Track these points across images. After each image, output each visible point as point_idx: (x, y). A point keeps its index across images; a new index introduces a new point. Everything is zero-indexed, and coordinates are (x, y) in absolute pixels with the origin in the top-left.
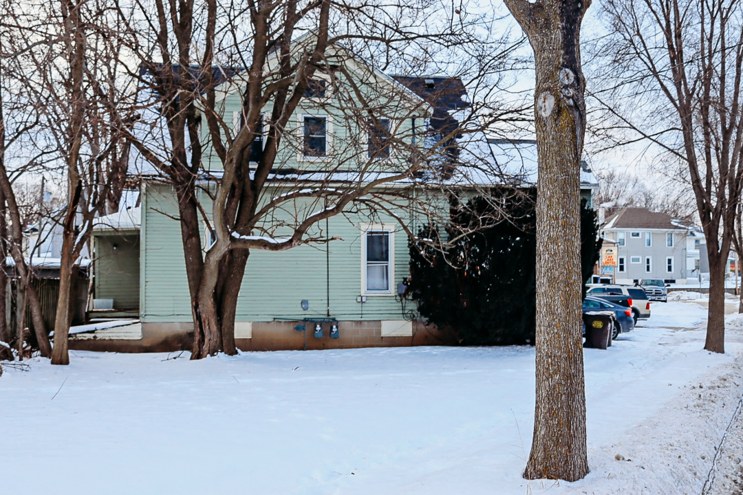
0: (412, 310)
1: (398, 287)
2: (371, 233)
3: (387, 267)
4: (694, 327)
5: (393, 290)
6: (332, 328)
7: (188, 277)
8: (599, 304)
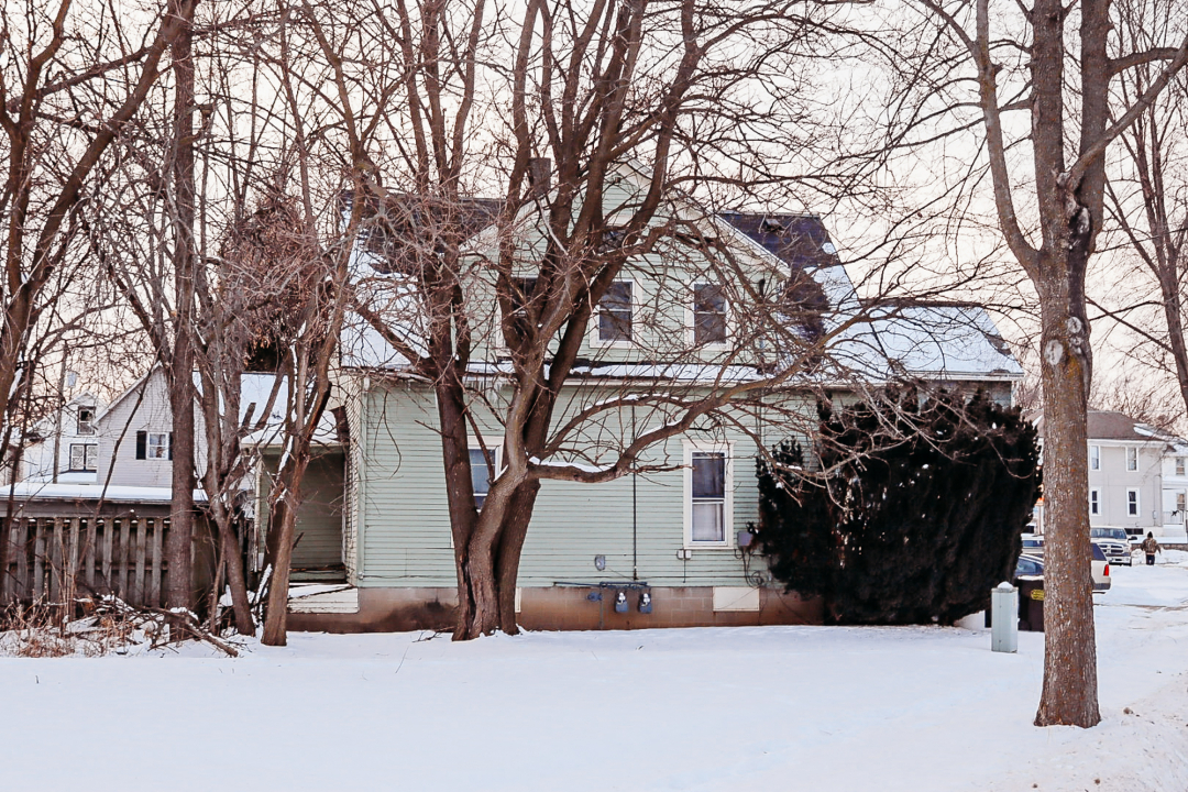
0: (758, 572)
1: (738, 536)
2: (698, 454)
3: (722, 506)
4: (1180, 605)
5: (730, 541)
6: (642, 598)
7: (452, 520)
8: (1034, 567)
